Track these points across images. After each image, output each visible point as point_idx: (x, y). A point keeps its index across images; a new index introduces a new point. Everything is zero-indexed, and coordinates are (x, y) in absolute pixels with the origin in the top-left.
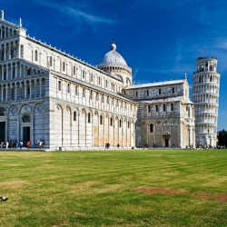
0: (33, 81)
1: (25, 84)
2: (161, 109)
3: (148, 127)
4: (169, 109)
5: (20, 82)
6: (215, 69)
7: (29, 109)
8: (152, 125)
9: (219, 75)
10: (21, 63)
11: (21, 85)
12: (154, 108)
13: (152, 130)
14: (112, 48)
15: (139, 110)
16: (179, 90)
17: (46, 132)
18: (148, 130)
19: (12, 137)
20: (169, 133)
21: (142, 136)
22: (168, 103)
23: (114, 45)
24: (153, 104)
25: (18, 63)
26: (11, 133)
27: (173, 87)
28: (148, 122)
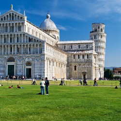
0: (33, 45)
1: (29, 46)
2: (81, 57)
3: (73, 68)
4: (86, 57)
5: (25, 45)
6: (104, 31)
7: (31, 59)
8: (75, 66)
9: (106, 35)
10: (26, 35)
11: (26, 47)
12: (77, 57)
13: (75, 69)
14: (47, 17)
15: (68, 58)
16: (90, 46)
17: (42, 71)
18: (73, 69)
19: (19, 73)
20: (86, 71)
21: (70, 73)
22: (85, 54)
23: (49, 15)
24: (76, 54)
25: (24, 35)
26: (18, 71)
27: (87, 45)
28: (73, 65)
